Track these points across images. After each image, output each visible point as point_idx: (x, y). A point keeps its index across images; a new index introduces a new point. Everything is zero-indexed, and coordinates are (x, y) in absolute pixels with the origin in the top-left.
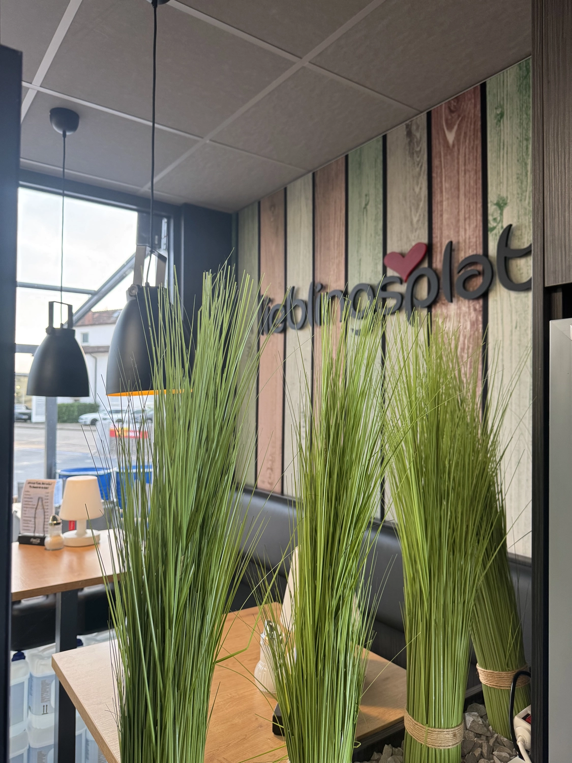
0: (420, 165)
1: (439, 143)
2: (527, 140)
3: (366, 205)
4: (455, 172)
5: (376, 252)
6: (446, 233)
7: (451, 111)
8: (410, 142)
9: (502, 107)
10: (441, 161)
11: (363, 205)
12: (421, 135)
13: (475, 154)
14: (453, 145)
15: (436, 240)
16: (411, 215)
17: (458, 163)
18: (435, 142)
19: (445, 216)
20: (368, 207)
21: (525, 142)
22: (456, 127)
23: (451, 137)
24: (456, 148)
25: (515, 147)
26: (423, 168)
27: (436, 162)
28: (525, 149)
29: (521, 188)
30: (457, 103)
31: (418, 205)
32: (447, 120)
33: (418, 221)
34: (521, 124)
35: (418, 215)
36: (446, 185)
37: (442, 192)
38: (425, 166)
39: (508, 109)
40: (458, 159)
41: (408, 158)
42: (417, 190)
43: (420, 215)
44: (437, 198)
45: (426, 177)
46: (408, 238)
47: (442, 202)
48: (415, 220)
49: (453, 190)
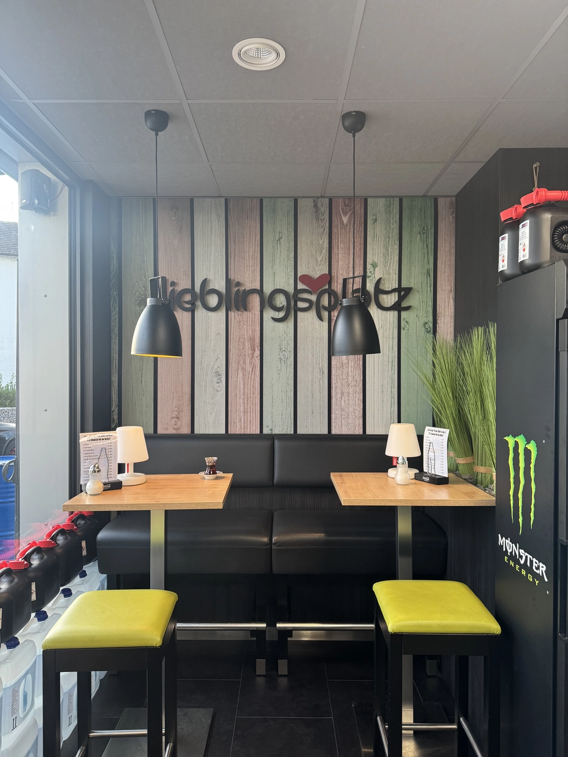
0: (323, 228)
1: (337, 220)
2: (389, 238)
3: (280, 239)
4: (347, 240)
5: (289, 271)
6: (340, 272)
7: (345, 205)
8: (316, 212)
9: (376, 216)
10: (338, 230)
11: (277, 238)
12: (324, 209)
13: (360, 235)
14: (347, 225)
15: (334, 274)
16: (316, 255)
17: (349, 236)
18: (334, 218)
19: (340, 263)
20: (281, 241)
21: (388, 238)
22: (348, 215)
23: (345, 220)
24: (348, 227)
25: (383, 239)
26: (326, 230)
27: (334, 230)
28: (387, 241)
29: (385, 260)
30: (350, 202)
31: (322, 251)
32: (342, 209)
33: (321, 260)
34: (386, 229)
35: (321, 256)
36: (341, 245)
37: (338, 248)
38: (327, 230)
39: (379, 220)
40: (349, 233)
41: (315, 221)
42: (321, 242)
43: (323, 257)
44: (335, 251)
45: (327, 236)
46: (314, 268)
47: (338, 254)
48: (319, 259)
49: (346, 249)
